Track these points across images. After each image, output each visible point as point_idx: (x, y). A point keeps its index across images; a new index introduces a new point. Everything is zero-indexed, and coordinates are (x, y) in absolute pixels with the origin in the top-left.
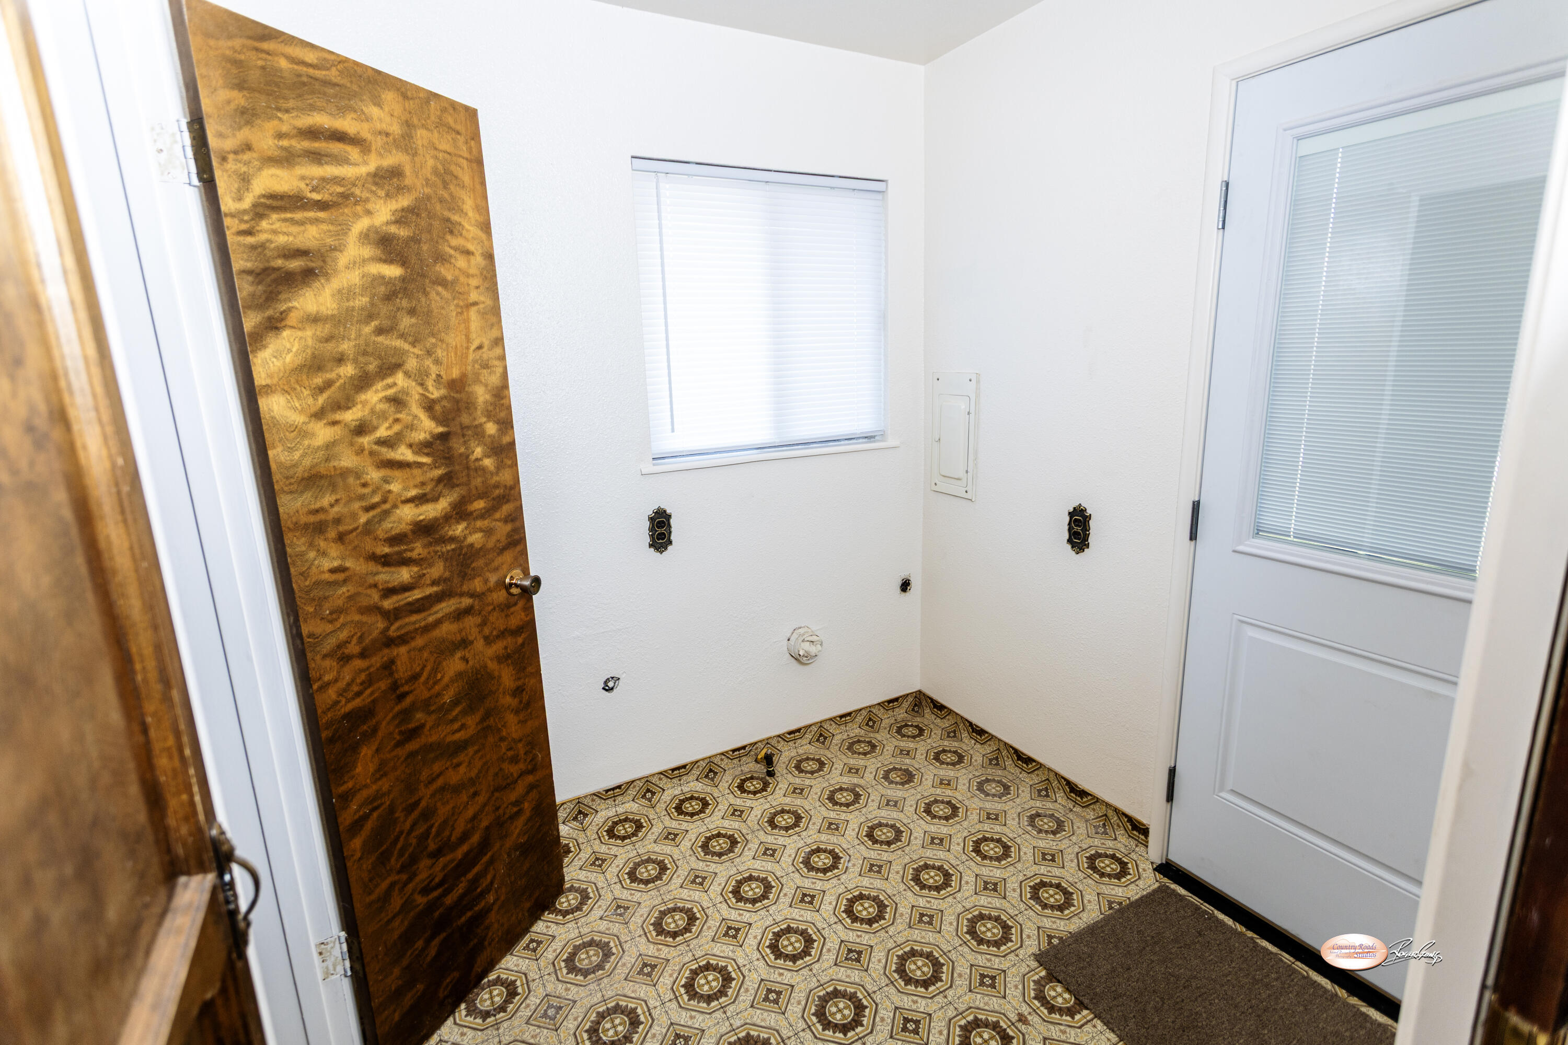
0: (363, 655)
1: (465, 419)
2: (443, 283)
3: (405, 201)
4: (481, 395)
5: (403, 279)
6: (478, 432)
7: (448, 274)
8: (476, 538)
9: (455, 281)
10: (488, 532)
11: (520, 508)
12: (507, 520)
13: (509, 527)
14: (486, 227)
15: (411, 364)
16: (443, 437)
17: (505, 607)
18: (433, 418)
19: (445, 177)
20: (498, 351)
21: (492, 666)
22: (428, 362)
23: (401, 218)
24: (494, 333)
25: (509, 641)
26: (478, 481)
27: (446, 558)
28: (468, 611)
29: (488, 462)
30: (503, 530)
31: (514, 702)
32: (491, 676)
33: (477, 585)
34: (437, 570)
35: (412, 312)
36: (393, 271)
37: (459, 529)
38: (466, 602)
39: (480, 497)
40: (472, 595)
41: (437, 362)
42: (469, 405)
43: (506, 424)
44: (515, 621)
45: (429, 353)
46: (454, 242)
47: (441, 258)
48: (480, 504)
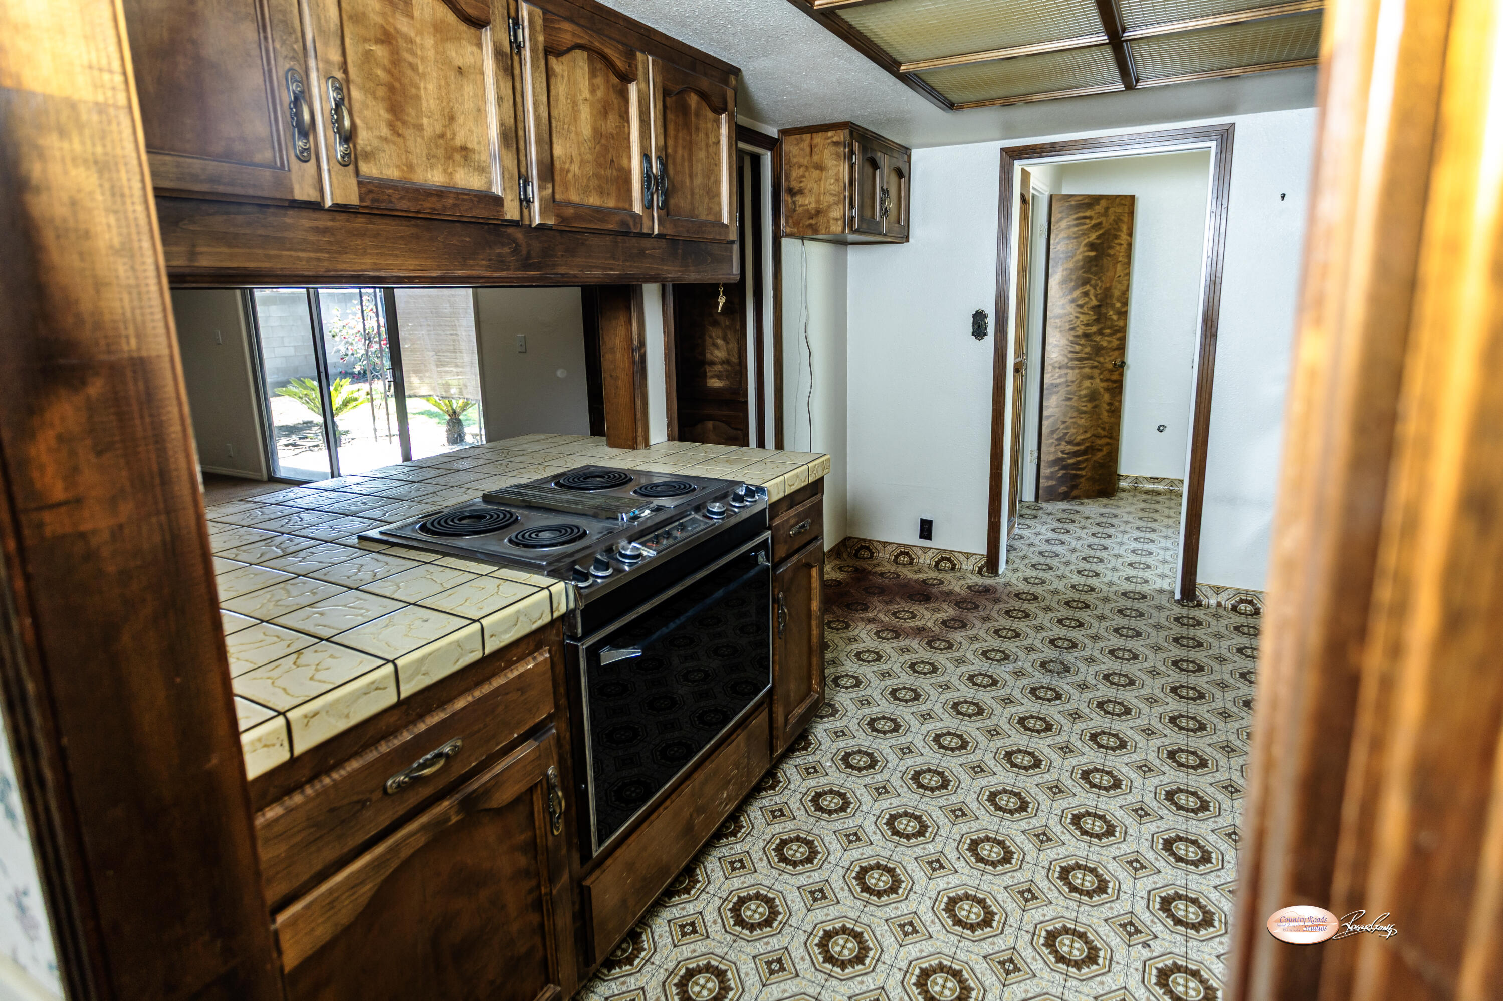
0: (1060, 368)
1: (1108, 301)
2: (1109, 255)
3: (1101, 232)
4: (1117, 293)
5: (1095, 256)
6: (1113, 306)
7: (1111, 252)
8: (1105, 344)
9: (1114, 255)
10: (1109, 342)
11: (1125, 336)
12: (1119, 339)
13: (1118, 342)
14: (1131, 234)
15: (1093, 282)
16: (1099, 307)
17: (1111, 371)
18: (1097, 300)
19: (1118, 221)
20: (1126, 278)
21: (1102, 390)
22: (1099, 282)
23: (1098, 238)
24: (1126, 271)
25: (1110, 384)
26: (1109, 323)
27: (1092, 347)
28: (1096, 367)
29: (1115, 318)
30: (1116, 343)
31: (1107, 408)
32: (1100, 393)
33: (1102, 359)
34: (1088, 349)
35: (1096, 266)
36: (1093, 254)
37: (1098, 338)
38: (1096, 364)
39: (1109, 328)
40: (1099, 362)
41: (1102, 282)
42: (1111, 297)
43: (1126, 304)
44: (1115, 377)
45: (1099, 279)
46: (1116, 242)
47: (1110, 247)
48: (1108, 331)
